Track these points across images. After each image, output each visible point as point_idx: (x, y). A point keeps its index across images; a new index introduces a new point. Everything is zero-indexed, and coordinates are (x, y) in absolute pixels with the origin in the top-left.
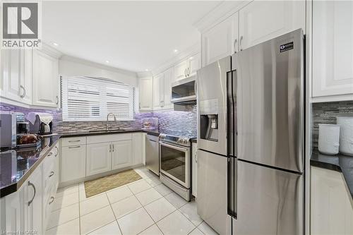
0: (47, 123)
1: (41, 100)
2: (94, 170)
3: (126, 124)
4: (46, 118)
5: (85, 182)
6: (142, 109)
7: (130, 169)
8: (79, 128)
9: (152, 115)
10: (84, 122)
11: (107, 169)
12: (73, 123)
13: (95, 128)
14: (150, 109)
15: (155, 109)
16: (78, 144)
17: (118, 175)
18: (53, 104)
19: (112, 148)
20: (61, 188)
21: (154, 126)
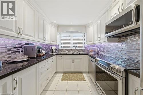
0: (54, 49)
1: (53, 42)
2: (66, 69)
3: (81, 50)
4: (54, 48)
5: (64, 73)
6: (88, 43)
7: (81, 73)
8: (64, 52)
9: (94, 46)
10: (66, 49)
11: (71, 70)
12: (62, 49)
13: (69, 52)
14: (92, 43)
15: (95, 42)
16: (61, 58)
17: (75, 74)
18: (56, 43)
19: (73, 61)
20: (56, 73)
21: (95, 52)
